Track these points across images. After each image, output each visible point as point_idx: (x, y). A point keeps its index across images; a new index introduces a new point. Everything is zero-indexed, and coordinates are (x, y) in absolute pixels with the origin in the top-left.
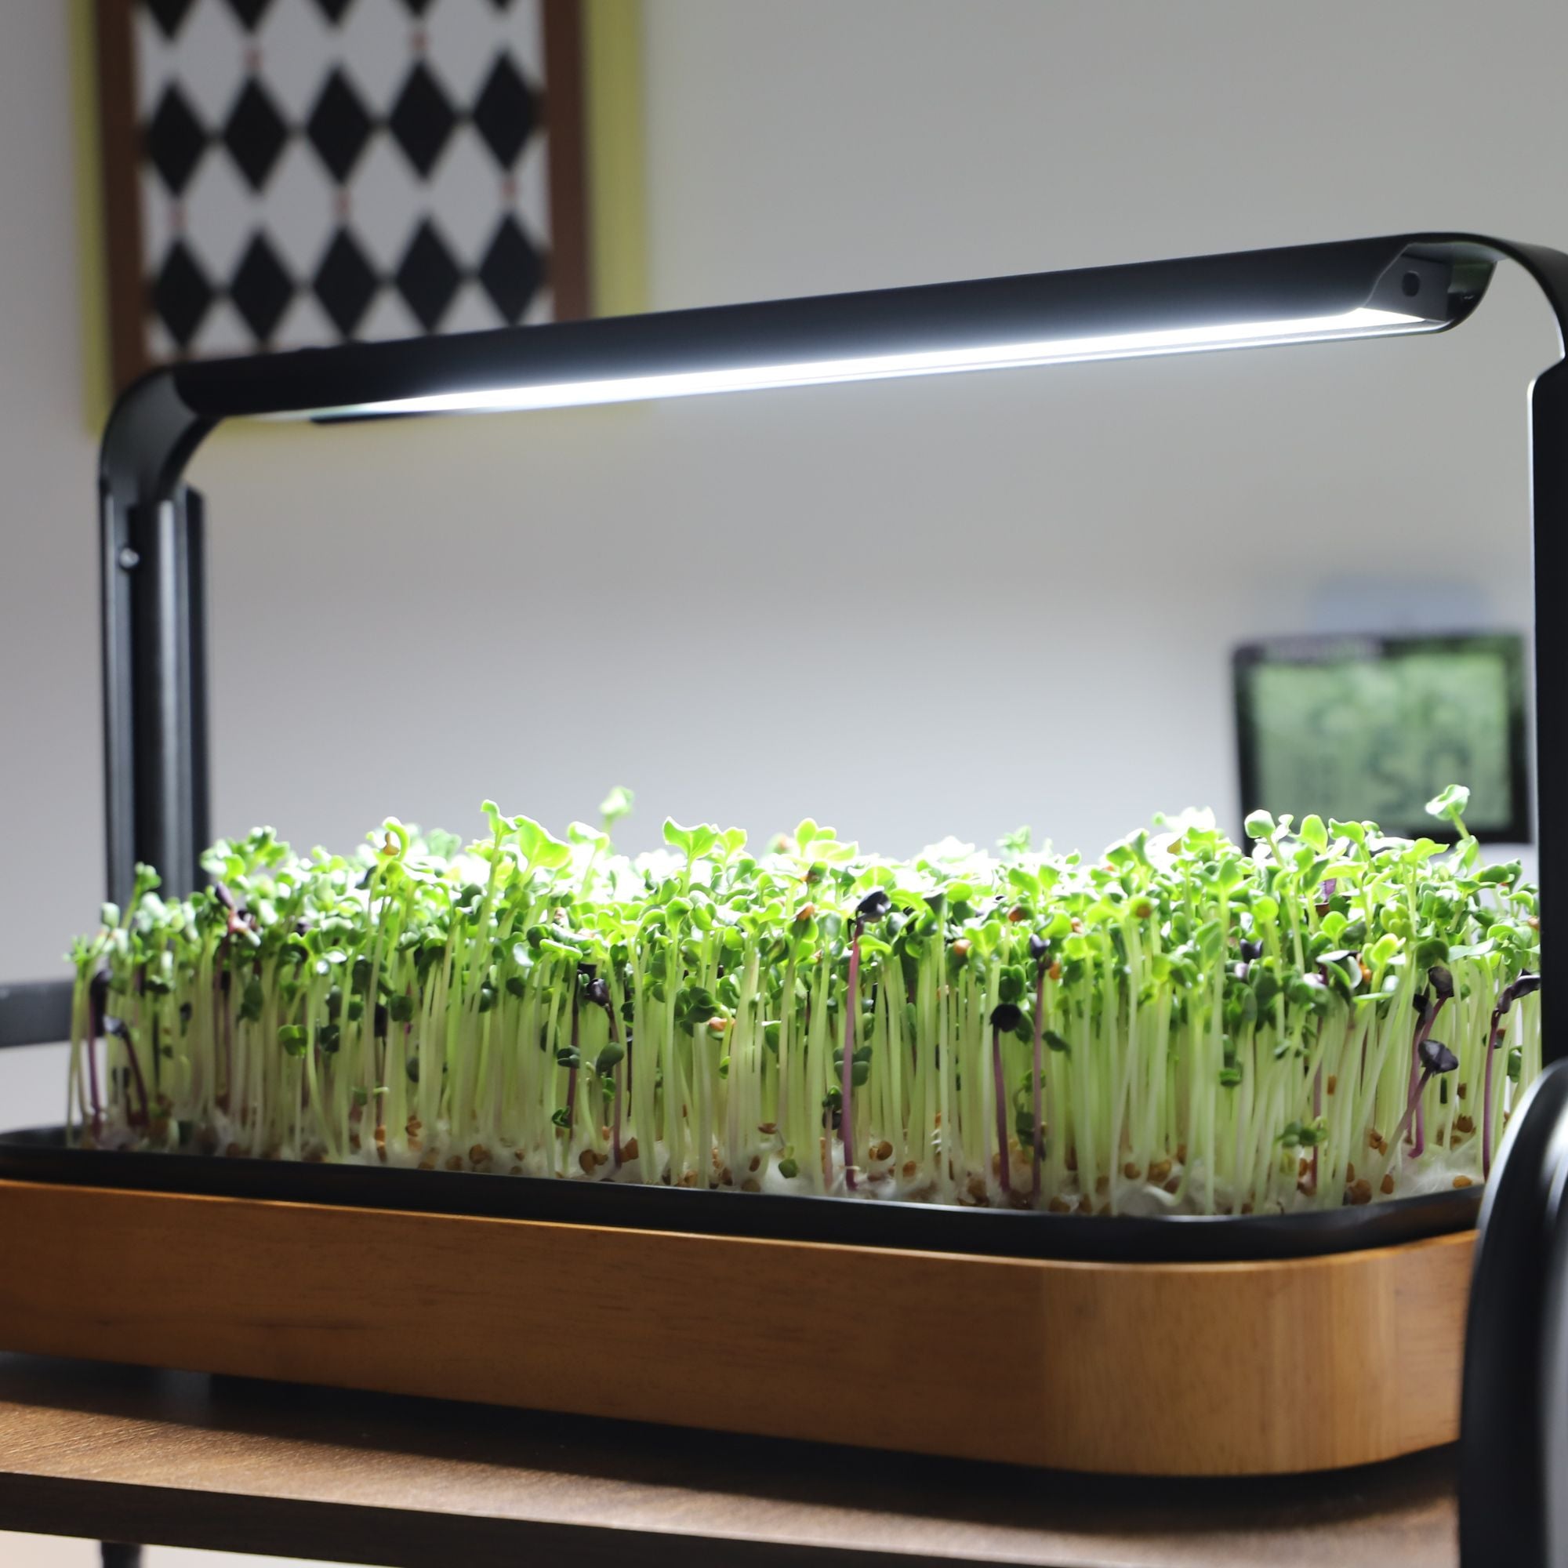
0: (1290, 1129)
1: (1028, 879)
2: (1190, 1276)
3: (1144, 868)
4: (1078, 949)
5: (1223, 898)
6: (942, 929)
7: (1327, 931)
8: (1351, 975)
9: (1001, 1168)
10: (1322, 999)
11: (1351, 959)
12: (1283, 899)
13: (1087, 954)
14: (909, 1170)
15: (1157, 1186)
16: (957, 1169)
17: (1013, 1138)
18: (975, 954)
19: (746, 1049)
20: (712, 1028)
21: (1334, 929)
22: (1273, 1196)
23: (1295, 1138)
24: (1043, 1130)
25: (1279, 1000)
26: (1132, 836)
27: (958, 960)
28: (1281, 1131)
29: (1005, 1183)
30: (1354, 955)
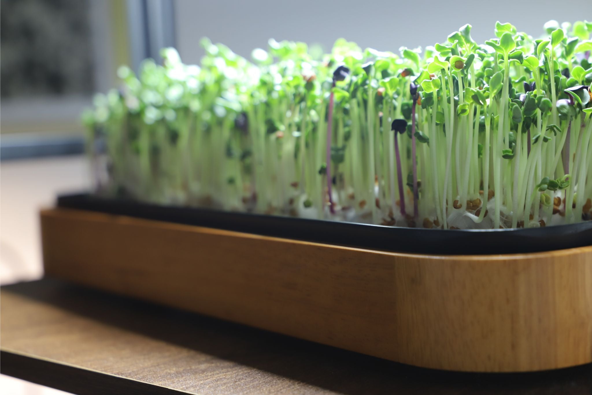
0: (544, 182)
1: (412, 55)
2: (470, 263)
3: (468, 45)
4: (429, 88)
5: (506, 58)
6: (373, 83)
7: (575, 76)
8: (583, 98)
9: (401, 204)
10: (565, 111)
11: (585, 90)
12: (546, 59)
13: (434, 90)
14: (362, 204)
15: (471, 212)
16: (382, 203)
17: (406, 188)
18: (387, 94)
19: (289, 147)
20: (278, 138)
21: (579, 75)
22: (536, 217)
23: (546, 186)
24: (419, 184)
25: (538, 111)
26: (462, 28)
27: (380, 99)
28: (539, 181)
29: (403, 211)
30: (587, 88)
